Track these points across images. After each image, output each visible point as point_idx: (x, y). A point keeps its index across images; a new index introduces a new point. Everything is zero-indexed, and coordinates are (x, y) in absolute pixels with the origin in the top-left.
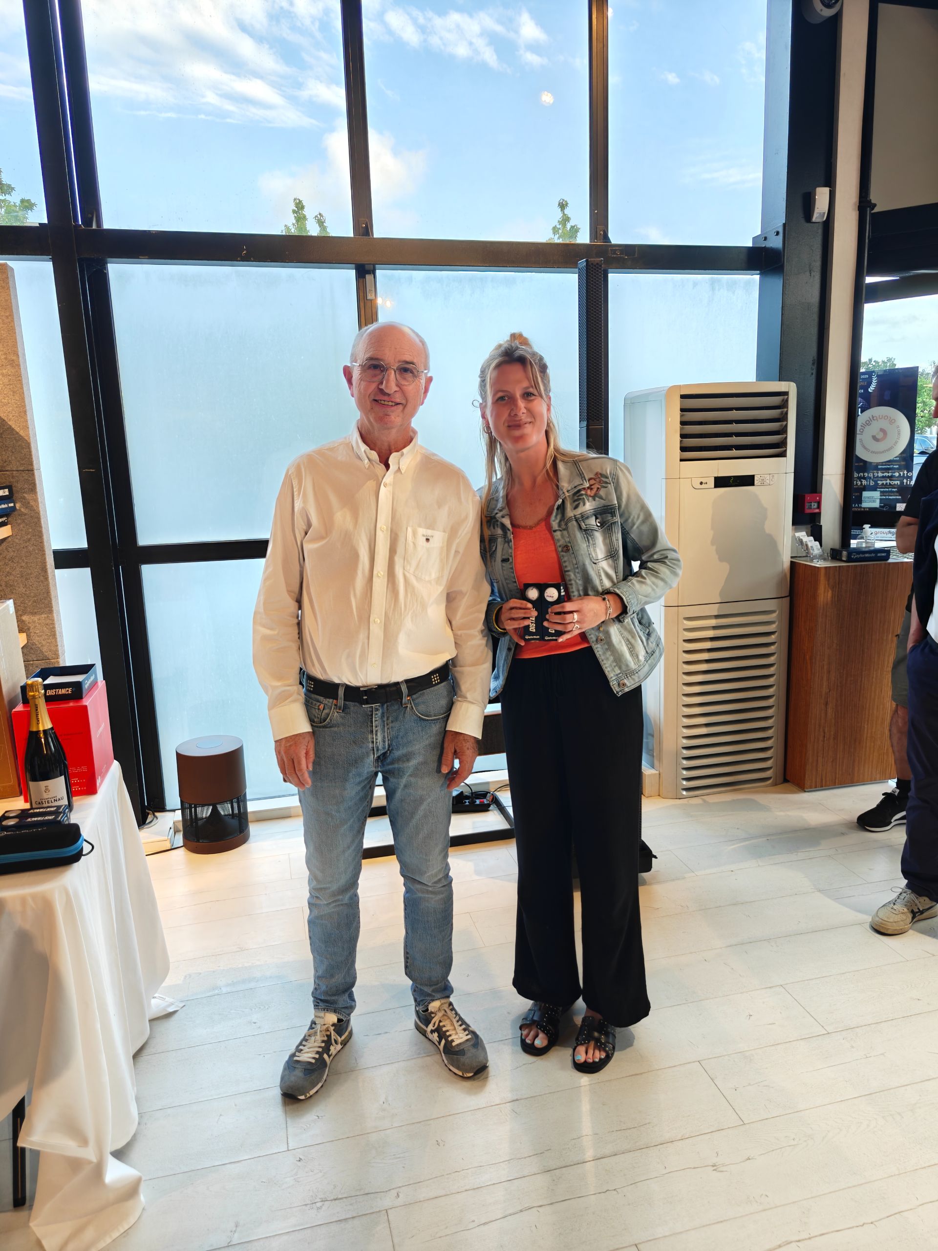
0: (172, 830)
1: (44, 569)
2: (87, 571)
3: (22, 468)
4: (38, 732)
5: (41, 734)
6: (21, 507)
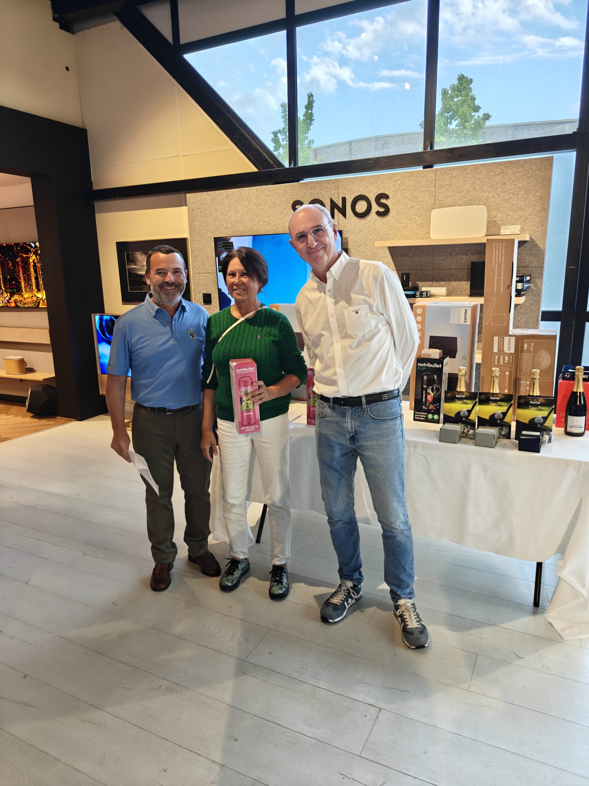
1: (536, 320)
2: (559, 323)
3: (537, 266)
4: (577, 393)
5: (578, 394)
6: (533, 286)
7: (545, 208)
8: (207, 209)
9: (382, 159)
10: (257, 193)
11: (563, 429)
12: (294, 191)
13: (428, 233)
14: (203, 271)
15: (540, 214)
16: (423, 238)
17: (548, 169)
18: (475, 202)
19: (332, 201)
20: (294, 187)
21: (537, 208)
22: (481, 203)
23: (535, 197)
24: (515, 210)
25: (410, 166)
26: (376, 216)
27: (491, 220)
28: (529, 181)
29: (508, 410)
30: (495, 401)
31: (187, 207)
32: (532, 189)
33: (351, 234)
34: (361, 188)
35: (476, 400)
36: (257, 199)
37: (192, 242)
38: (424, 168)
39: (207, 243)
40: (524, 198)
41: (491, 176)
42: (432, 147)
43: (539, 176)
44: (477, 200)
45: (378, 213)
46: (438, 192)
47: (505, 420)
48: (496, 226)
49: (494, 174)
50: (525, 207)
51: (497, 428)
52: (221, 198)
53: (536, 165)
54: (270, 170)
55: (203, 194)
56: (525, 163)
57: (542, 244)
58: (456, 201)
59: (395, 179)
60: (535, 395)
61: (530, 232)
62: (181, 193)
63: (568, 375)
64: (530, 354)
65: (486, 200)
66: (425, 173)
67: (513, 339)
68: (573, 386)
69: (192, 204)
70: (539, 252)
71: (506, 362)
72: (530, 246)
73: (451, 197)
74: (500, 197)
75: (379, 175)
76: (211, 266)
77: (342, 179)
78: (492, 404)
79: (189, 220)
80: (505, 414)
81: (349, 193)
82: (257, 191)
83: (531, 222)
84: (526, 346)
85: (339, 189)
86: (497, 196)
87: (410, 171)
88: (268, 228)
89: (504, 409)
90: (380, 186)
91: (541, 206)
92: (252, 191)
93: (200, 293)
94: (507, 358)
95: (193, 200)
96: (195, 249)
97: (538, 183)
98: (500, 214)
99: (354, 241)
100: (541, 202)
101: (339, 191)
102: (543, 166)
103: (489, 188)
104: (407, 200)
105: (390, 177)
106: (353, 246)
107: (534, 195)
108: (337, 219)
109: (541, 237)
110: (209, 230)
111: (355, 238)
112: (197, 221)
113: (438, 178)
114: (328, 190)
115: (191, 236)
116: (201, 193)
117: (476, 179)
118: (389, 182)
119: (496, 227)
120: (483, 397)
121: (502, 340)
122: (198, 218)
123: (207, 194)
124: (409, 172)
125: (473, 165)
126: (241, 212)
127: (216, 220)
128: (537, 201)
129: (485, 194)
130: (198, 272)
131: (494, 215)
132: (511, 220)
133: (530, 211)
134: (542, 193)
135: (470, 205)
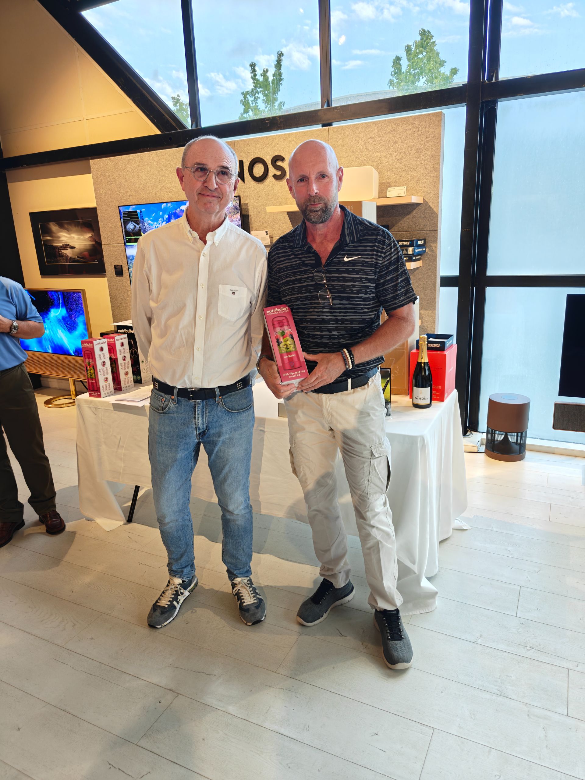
0: (480, 442)
1: (435, 286)
2: (457, 289)
3: (431, 229)
6: (428, 251)
7: (437, 168)
8: (111, 175)
9: (278, 119)
14: (113, 242)
17: (438, 126)
18: (368, 163)
21: (429, 168)
22: (375, 164)
23: (426, 157)
24: (408, 170)
25: (305, 125)
26: (273, 179)
27: (385, 181)
28: (419, 139)
31: (91, 175)
32: (423, 147)
33: (250, 200)
34: (257, 150)
36: (158, 164)
37: (102, 211)
38: (323, 126)
39: (114, 212)
40: (416, 157)
41: (382, 134)
42: (329, 105)
43: (429, 134)
45: (275, 176)
49: (385, 132)
50: (417, 167)
53: (426, 121)
54: (172, 132)
55: (106, 160)
56: (415, 119)
57: (435, 206)
58: (350, 163)
59: (289, 139)
61: (423, 194)
62: (86, 159)
65: (379, 161)
66: (318, 132)
69: (96, 171)
70: (433, 215)
72: (423, 208)
73: (345, 158)
74: (392, 157)
75: (274, 136)
76: (118, 237)
77: (238, 141)
79: (95, 188)
81: (246, 156)
82: (157, 156)
83: (423, 183)
86: (389, 155)
88: (170, 195)
90: (275, 148)
91: (433, 166)
92: (152, 155)
93: (111, 265)
95: (96, 166)
96: (103, 219)
97: (428, 140)
98: (394, 175)
99: (254, 206)
100: (432, 162)
102: (433, 122)
103: (382, 148)
105: (284, 137)
106: (254, 213)
107: (425, 154)
109: (434, 198)
110: (114, 199)
111: (254, 203)
112: (103, 188)
113: (331, 137)
115: (99, 205)
116: (104, 159)
117: (368, 138)
118: (283, 143)
122: (103, 186)
123: (110, 160)
125: (364, 123)
126: (144, 178)
127: (120, 187)
128: (429, 160)
129: (378, 154)
130: (108, 243)
131: (388, 177)
132: (404, 181)
133: (422, 171)
134: (433, 151)
135: (364, 165)
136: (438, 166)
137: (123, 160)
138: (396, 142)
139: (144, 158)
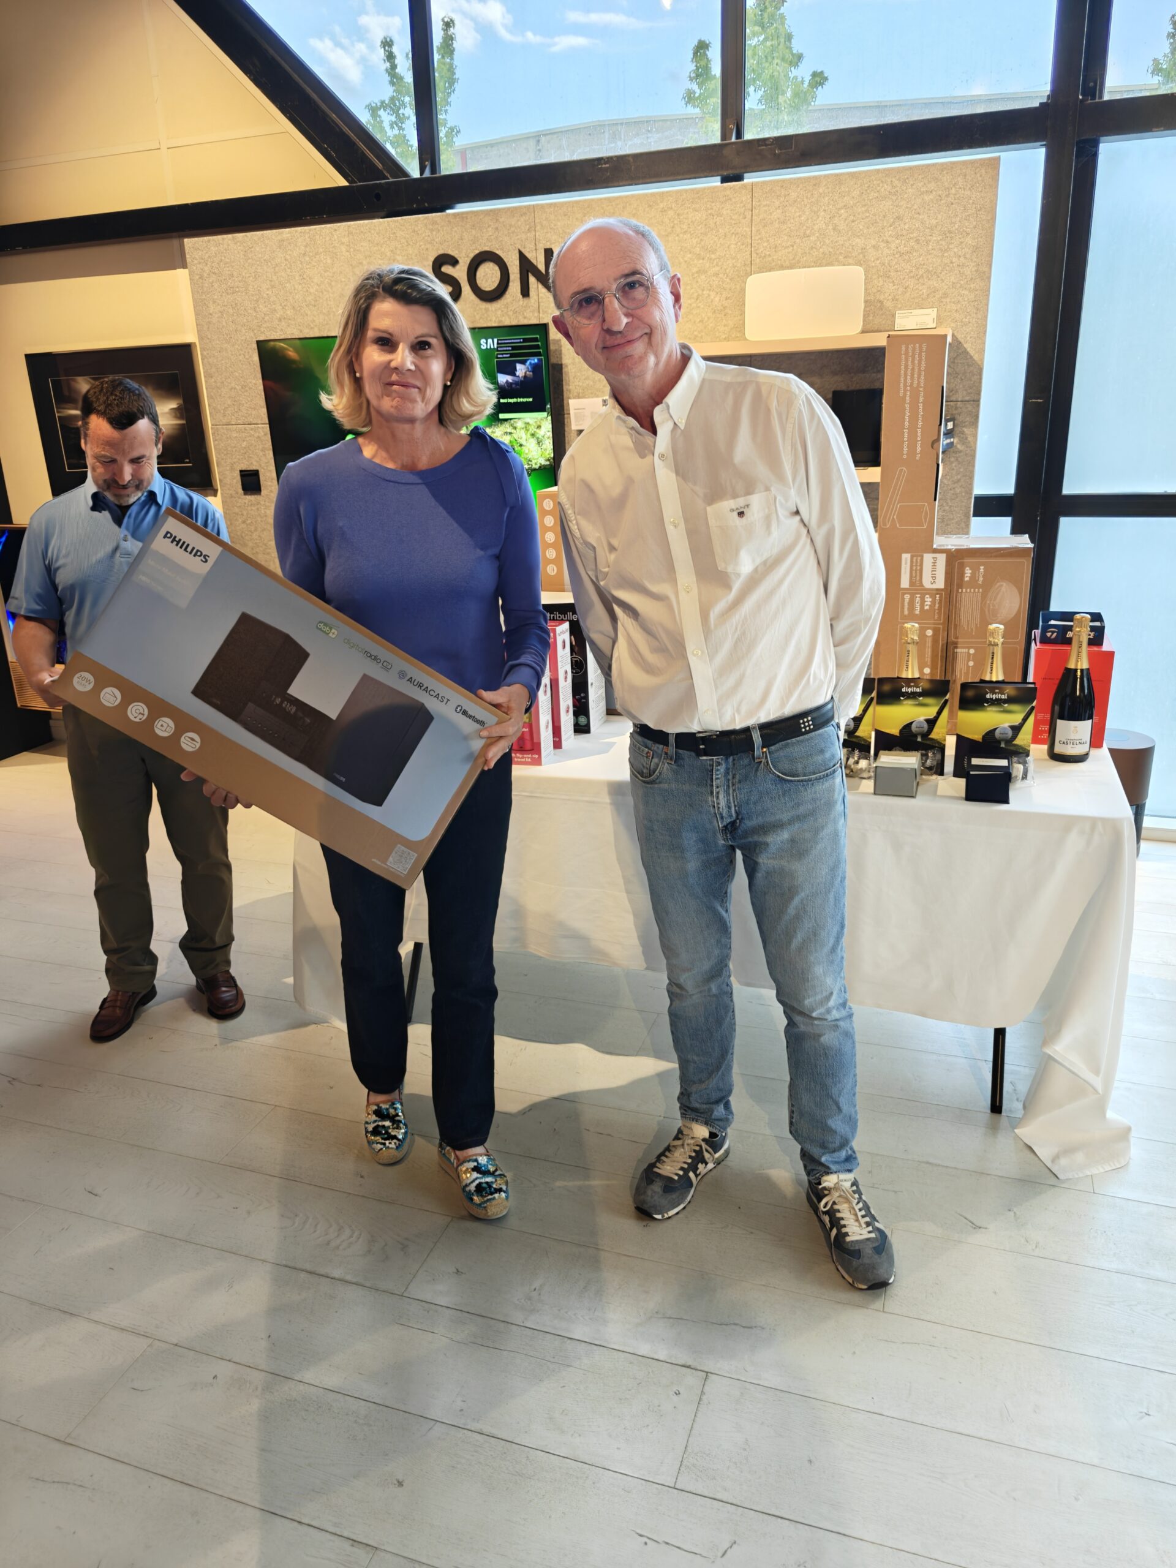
3: (967, 398)
4: (1076, 670)
5: (1079, 673)
7: (984, 272)
8: (235, 274)
9: (631, 160)
10: (351, 237)
11: (1045, 747)
12: (434, 233)
13: (740, 327)
14: (237, 419)
15: (972, 286)
16: (727, 339)
17: (991, 186)
18: (837, 260)
19: (522, 257)
20: (434, 223)
21: (967, 272)
22: (850, 261)
23: (962, 249)
24: (922, 276)
25: (693, 176)
27: (872, 298)
28: (950, 212)
29: (939, 713)
30: (913, 696)
31: (186, 271)
32: (957, 229)
35: (872, 696)
36: (352, 250)
37: (205, 353)
38: (725, 180)
39: (240, 355)
40: (941, 249)
41: (870, 200)
42: (739, 135)
43: (971, 201)
44: (841, 253)
46: (757, 238)
47: (932, 736)
48: (881, 312)
49: (876, 195)
50: (942, 270)
51: (918, 754)
52: (266, 248)
53: (965, 176)
54: (378, 182)
55: (223, 239)
56: (942, 171)
57: (977, 350)
58: (797, 258)
59: (661, 205)
60: (994, 679)
61: (953, 325)
62: (171, 237)
63: (1053, 632)
64: (977, 590)
65: (861, 256)
66: (728, 192)
67: (942, 558)
68: (1066, 657)
69: (200, 263)
70: (972, 368)
71: (927, 608)
73: (787, 247)
74: (890, 248)
75: (627, 197)
76: (254, 409)
77: (542, 206)
78: (905, 702)
79: (194, 301)
80: (932, 722)
82: (350, 233)
83: (954, 302)
84: (968, 572)
85: (538, 228)
86: (883, 245)
87: (695, 189)
89: (931, 712)
91: (976, 268)
92: (338, 232)
93: (232, 469)
94: (928, 600)
95: (200, 253)
96: (214, 370)
97: (968, 215)
98: (892, 285)
100: (975, 260)
101: (537, 234)
102: (980, 179)
103: (868, 228)
104: (689, 256)
105: (651, 201)
107: (962, 243)
108: (536, 297)
109: (975, 336)
110: (244, 325)
112: (214, 302)
113: (758, 204)
114: (513, 232)
115: (201, 338)
117: (839, 207)
119: (882, 314)
120: (887, 688)
121: (919, 561)
122: (216, 297)
124: (692, 190)
126: (315, 281)
127: (257, 301)
128: (968, 256)
129: (859, 242)
130: (224, 421)
131: (879, 288)
132: (914, 298)
133: (953, 279)
134: (977, 238)
135: (828, 265)
136: (986, 269)
137: (267, 242)
138: (898, 218)
139: (317, 237)
